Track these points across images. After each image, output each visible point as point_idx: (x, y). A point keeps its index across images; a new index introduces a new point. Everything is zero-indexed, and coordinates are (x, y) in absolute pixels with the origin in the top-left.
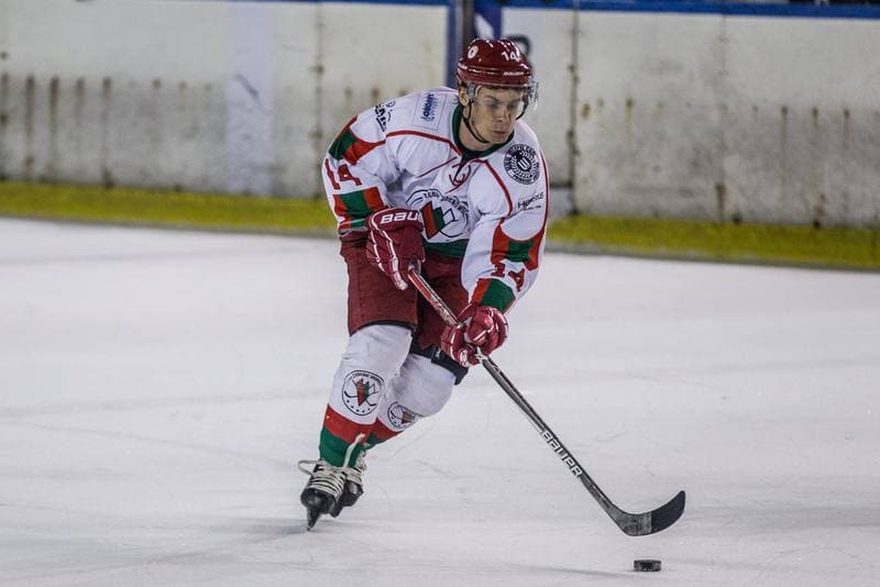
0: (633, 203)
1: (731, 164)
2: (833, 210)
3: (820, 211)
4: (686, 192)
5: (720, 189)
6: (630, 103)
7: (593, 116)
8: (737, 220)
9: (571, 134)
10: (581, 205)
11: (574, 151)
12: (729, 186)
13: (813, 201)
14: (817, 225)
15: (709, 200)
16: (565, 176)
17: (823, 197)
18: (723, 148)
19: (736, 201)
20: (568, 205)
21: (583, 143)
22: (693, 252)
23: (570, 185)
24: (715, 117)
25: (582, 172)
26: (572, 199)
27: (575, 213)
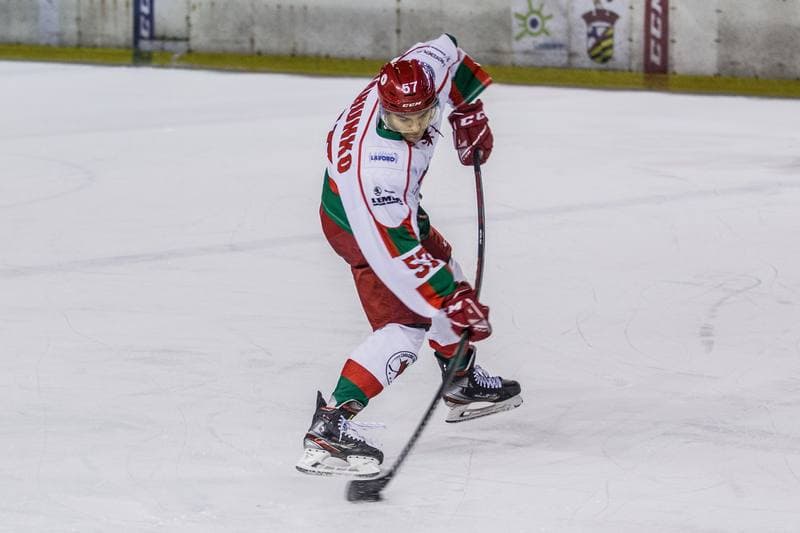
0: (214, 47)
1: (257, 31)
2: (300, 49)
3: (294, 50)
4: (237, 42)
5: (252, 41)
6: (213, 4)
7: (198, 10)
8: (259, 53)
9: (188, 18)
10: (193, 48)
11: (189, 25)
12: (256, 39)
13: (292, 45)
14: (293, 55)
15: (247, 45)
16: (185, 36)
17: (295, 43)
18: (253, 23)
19: (258, 46)
20: (186, 48)
21: (193, 21)
22: (240, 67)
23: (187, 39)
24: (249, 10)
25: (193, 32)
26: (188, 45)
27: (190, 51)
